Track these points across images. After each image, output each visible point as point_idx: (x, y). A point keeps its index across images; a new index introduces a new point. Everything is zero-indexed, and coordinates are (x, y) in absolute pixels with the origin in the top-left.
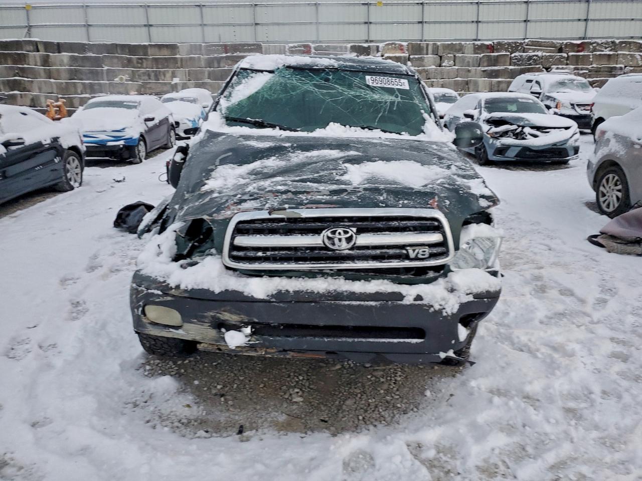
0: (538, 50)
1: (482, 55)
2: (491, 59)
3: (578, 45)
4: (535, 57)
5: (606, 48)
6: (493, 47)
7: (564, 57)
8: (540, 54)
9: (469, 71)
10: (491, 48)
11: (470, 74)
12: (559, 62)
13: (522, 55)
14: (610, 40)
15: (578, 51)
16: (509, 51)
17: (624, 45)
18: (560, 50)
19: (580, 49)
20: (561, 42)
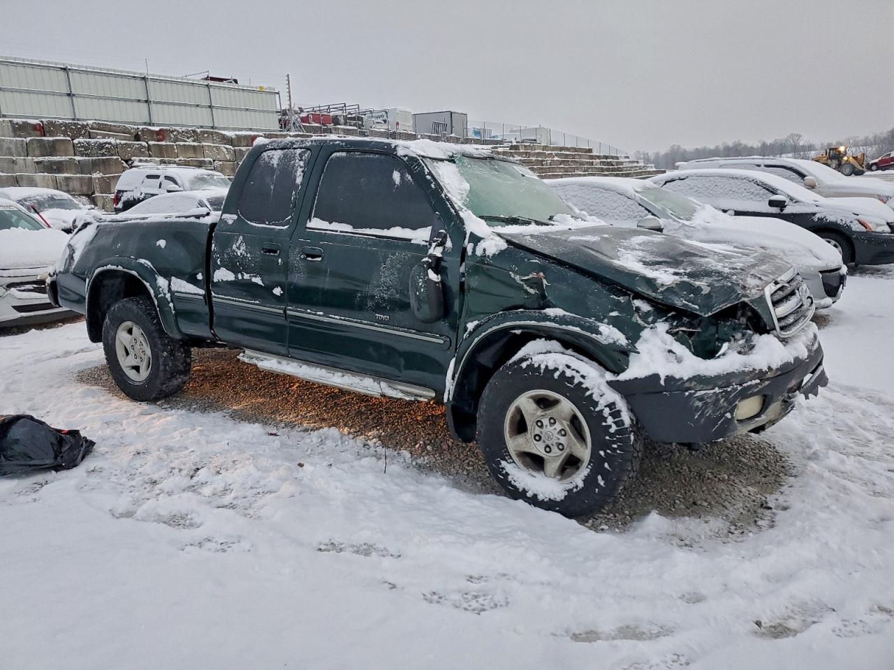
0: (109, 136)
1: (28, 139)
2: (44, 145)
3: (158, 133)
4: (107, 146)
5: (188, 138)
6: (43, 127)
7: (145, 147)
8: (112, 140)
9: (14, 162)
10: (41, 129)
11: (16, 167)
12: (139, 151)
13: (89, 142)
14: (190, 129)
15: (158, 141)
16: (68, 136)
17: (206, 135)
18: (137, 138)
19: (161, 137)
20: (136, 127)
